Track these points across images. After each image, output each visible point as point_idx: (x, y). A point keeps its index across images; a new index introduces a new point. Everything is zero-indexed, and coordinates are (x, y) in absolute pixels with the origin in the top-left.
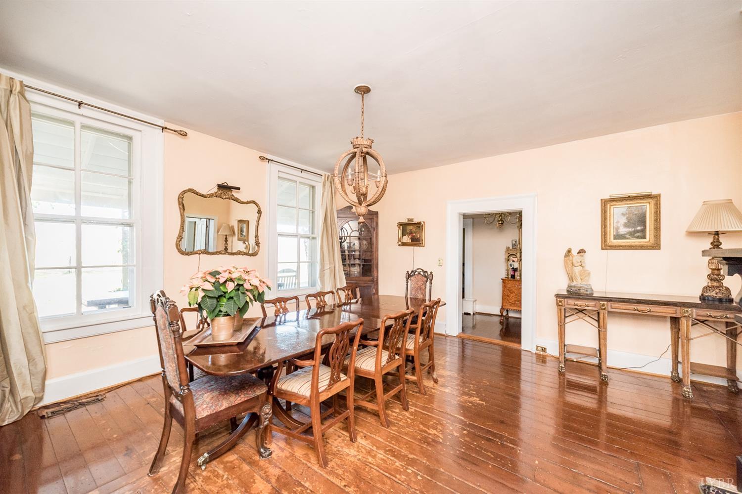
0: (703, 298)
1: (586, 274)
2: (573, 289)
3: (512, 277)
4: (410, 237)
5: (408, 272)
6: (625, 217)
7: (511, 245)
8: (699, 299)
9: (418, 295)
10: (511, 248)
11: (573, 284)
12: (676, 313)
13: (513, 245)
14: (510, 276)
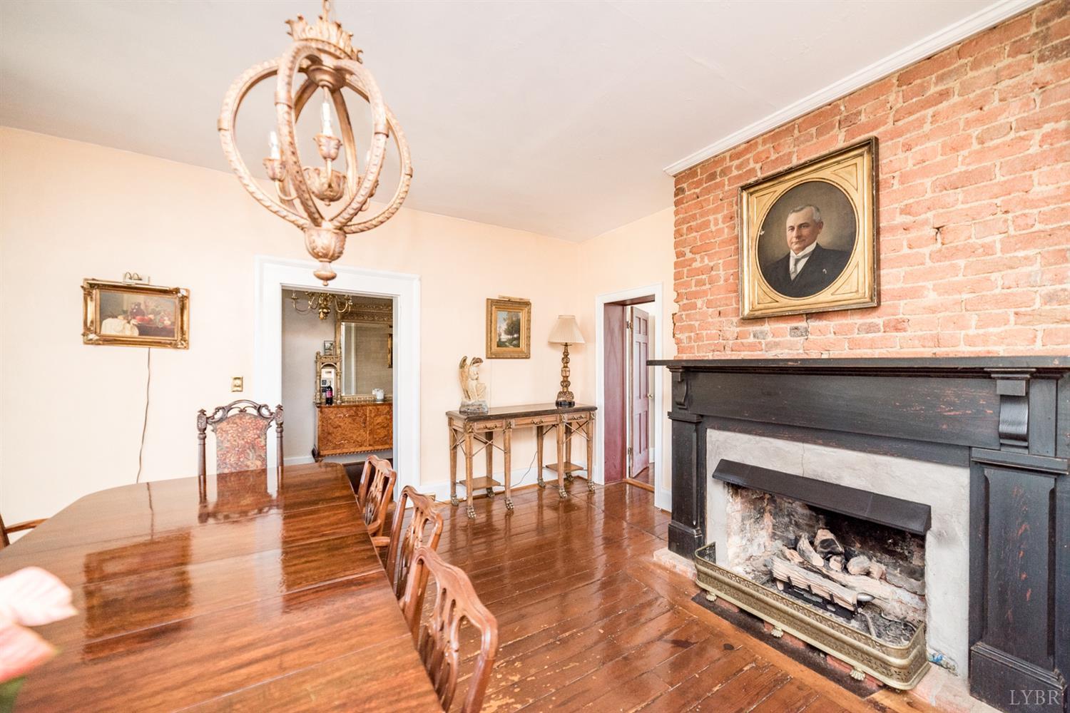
0: (558, 404)
1: (481, 390)
2: (470, 408)
3: (327, 402)
4: (133, 322)
5: (203, 412)
6: (506, 322)
7: (323, 349)
8: (555, 404)
9: (249, 463)
10: (322, 354)
11: (470, 403)
12: (556, 421)
13: (325, 349)
14: (324, 401)
